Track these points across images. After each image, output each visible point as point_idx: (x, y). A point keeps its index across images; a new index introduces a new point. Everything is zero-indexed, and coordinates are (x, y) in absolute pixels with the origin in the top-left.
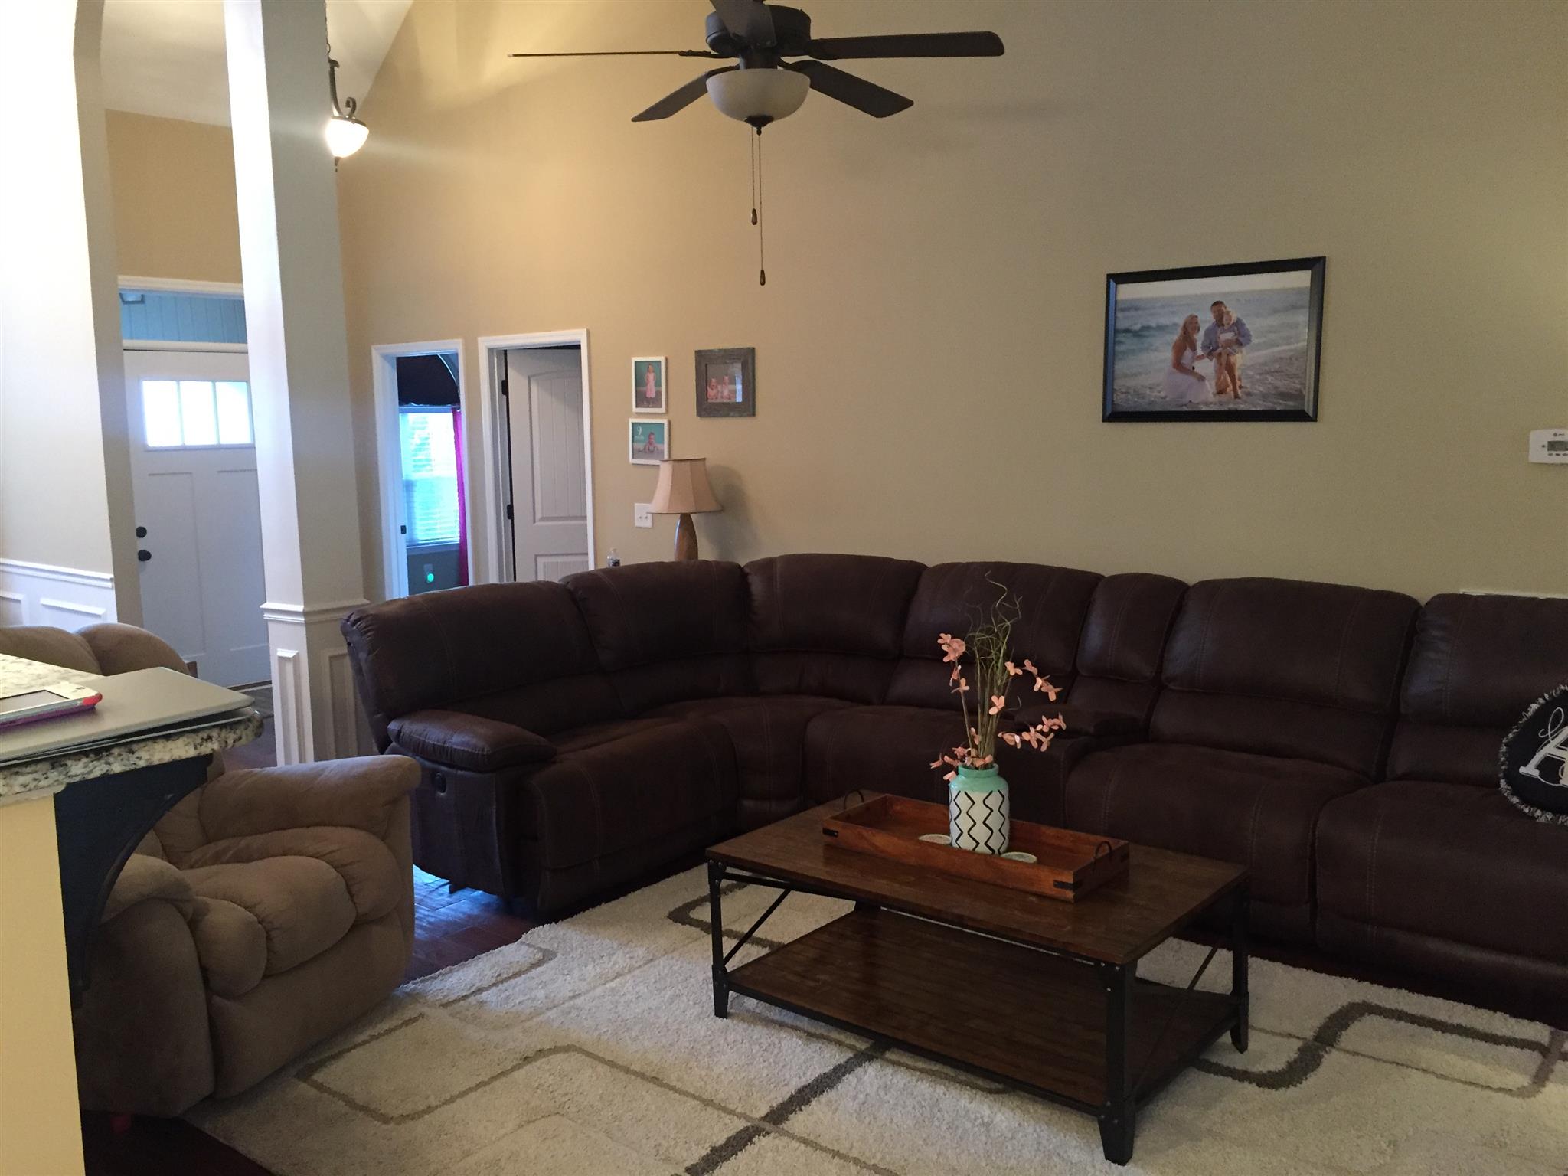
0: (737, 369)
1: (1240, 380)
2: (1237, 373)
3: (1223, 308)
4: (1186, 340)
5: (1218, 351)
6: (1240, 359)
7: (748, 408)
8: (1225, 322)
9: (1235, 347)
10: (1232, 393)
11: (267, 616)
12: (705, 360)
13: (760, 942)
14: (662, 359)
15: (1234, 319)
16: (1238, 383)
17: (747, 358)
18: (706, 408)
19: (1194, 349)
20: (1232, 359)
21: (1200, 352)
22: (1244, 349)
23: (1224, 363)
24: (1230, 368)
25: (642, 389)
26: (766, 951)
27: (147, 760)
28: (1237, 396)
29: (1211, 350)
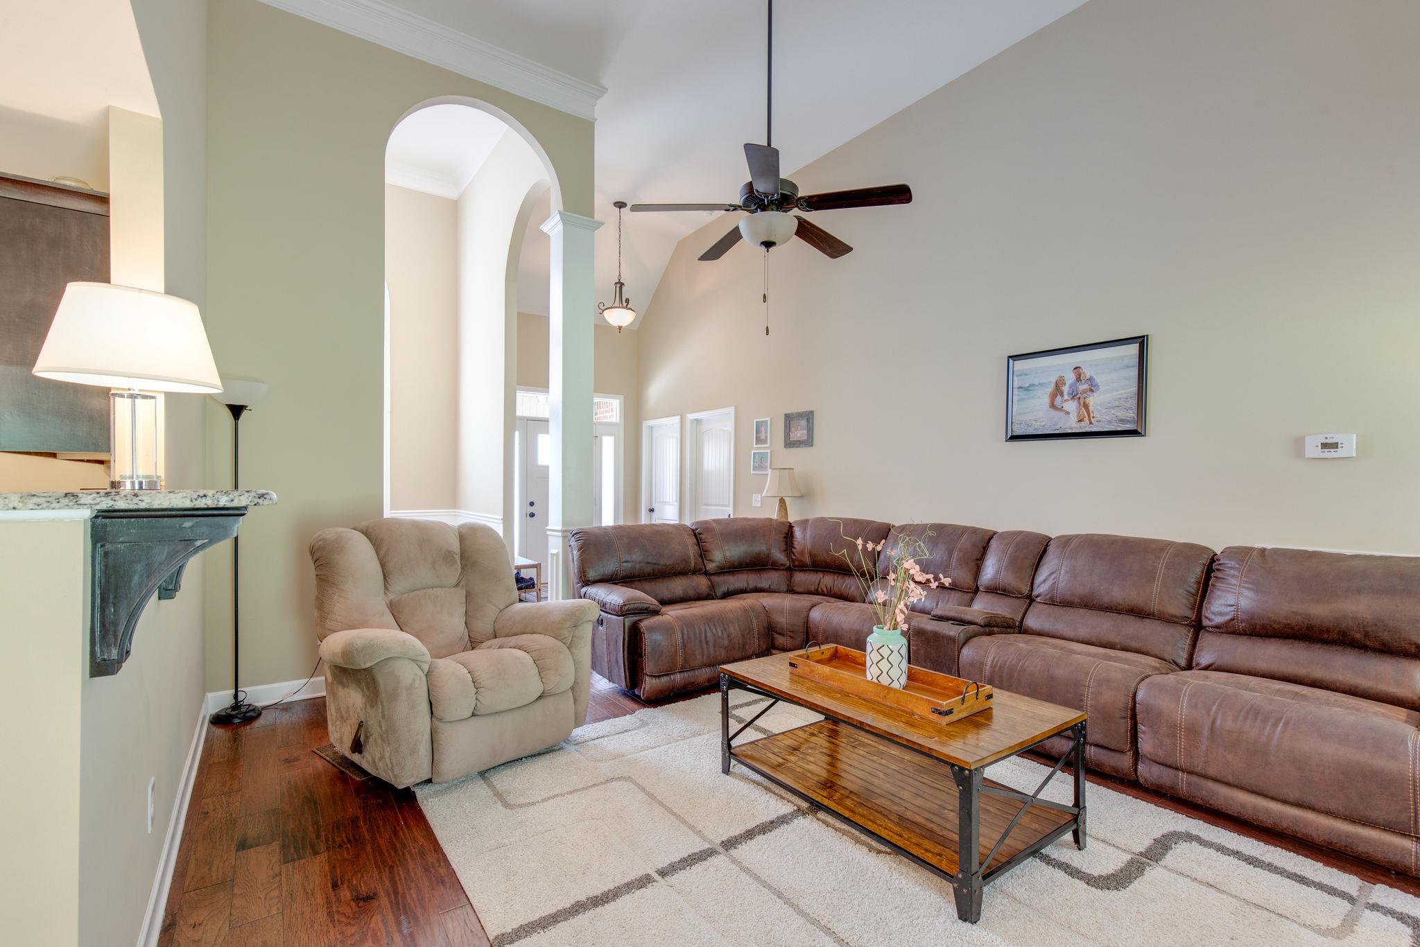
0: (804, 423)
1: (1093, 412)
2: (1091, 408)
3: (1081, 370)
4: (1058, 390)
5: (1078, 396)
6: (1092, 400)
7: (808, 442)
8: (1082, 379)
9: (1089, 393)
10: (1088, 421)
11: (548, 533)
12: (789, 418)
13: (759, 729)
14: (768, 419)
15: (1088, 377)
16: (1092, 415)
17: (809, 416)
18: (789, 444)
19: (1062, 395)
20: (1087, 400)
21: (1066, 397)
22: (1095, 394)
23: (1082, 403)
24: (1086, 406)
25: (758, 435)
26: (762, 736)
27: (148, 503)
28: (1091, 423)
29: (1074, 396)
